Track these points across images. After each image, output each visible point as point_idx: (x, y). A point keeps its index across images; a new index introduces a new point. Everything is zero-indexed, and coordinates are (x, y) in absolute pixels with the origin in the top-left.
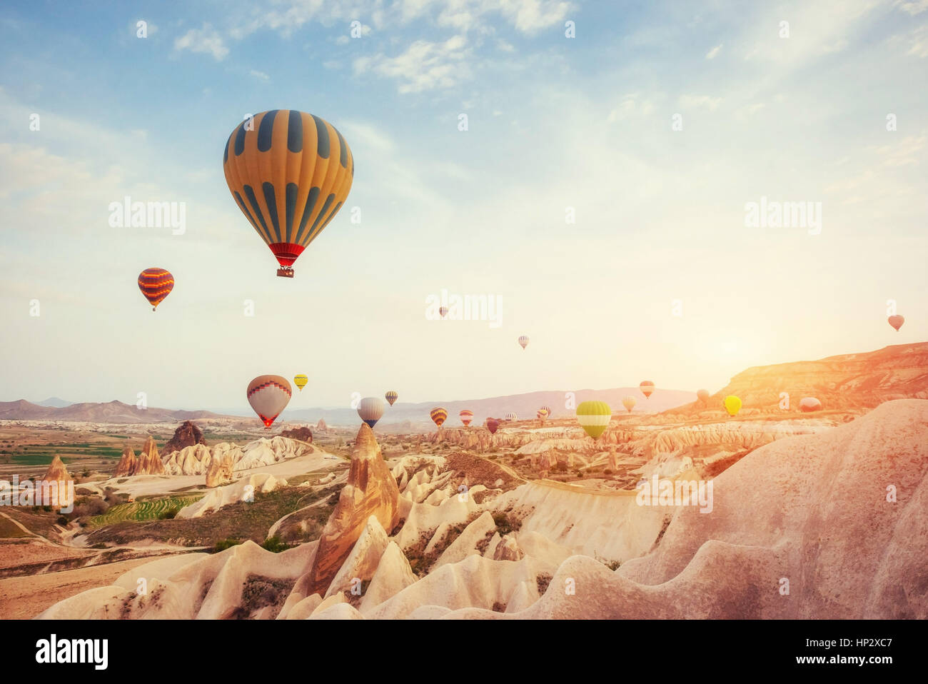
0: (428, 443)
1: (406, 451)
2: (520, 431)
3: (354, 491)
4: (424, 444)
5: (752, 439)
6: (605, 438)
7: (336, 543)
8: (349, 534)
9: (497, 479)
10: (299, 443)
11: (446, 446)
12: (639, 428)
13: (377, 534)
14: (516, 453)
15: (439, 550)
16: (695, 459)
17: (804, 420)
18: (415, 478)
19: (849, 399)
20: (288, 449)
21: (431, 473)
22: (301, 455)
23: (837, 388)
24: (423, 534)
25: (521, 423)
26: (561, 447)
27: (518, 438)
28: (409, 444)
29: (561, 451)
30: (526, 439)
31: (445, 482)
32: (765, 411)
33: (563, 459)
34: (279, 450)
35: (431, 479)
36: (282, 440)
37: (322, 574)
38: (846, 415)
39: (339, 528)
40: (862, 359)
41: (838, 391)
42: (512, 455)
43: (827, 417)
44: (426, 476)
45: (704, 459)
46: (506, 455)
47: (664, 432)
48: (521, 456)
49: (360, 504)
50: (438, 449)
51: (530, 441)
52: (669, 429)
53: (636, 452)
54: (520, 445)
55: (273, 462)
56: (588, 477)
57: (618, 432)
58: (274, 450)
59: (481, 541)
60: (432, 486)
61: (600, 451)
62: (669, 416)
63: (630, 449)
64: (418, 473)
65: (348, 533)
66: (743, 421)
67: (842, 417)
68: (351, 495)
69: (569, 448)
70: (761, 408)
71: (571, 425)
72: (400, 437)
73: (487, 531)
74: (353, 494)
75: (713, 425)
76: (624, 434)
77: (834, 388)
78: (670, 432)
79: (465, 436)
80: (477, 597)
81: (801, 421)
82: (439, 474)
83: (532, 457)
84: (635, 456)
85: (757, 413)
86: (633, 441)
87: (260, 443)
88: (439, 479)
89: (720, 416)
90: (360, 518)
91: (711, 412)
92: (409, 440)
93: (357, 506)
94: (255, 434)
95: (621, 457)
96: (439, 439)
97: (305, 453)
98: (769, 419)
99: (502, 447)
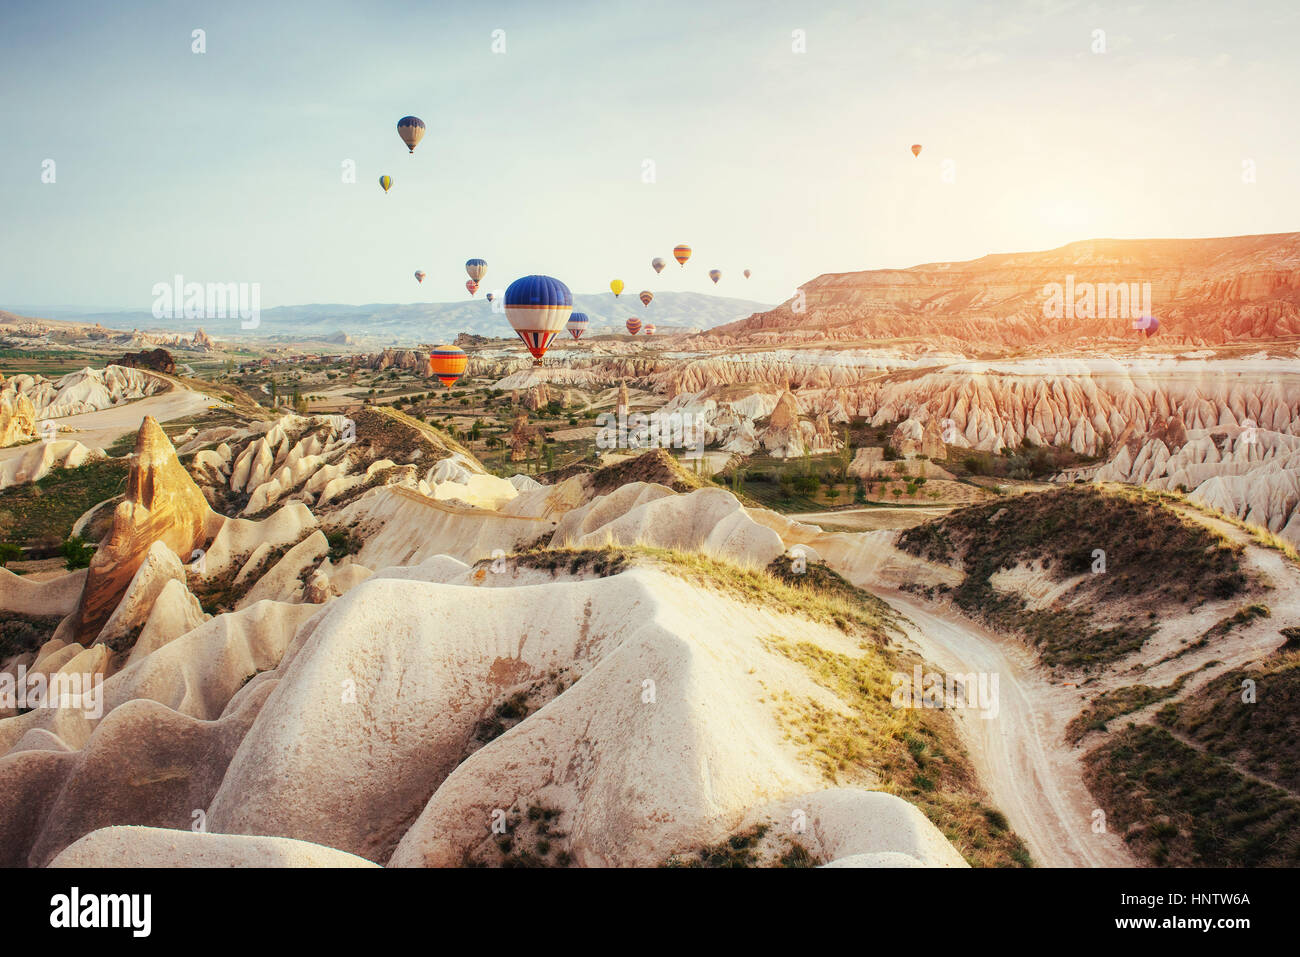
0: (367, 371)
1: (331, 382)
2: (505, 355)
3: (134, 509)
4: (361, 371)
5: (805, 373)
6: (619, 368)
7: (110, 576)
8: (129, 564)
9: (414, 449)
10: (149, 376)
11: (393, 376)
12: (667, 355)
13: (163, 565)
14: (492, 388)
15: (253, 579)
16: (720, 403)
17: (870, 350)
18: (299, 446)
19: (931, 321)
20: (132, 385)
21: (323, 440)
22: (154, 394)
23: (922, 307)
24: (237, 558)
25: (507, 343)
26: (557, 380)
27: (501, 366)
28: (339, 371)
29: (557, 386)
30: (511, 367)
31: (341, 453)
32: (830, 334)
33: (557, 398)
34: (117, 386)
35: (323, 448)
36: (121, 370)
37: (92, 614)
38: (919, 344)
39: (113, 556)
40: (959, 270)
41: (922, 311)
42: (486, 391)
43: (896, 347)
44: (316, 444)
45: (731, 404)
46: (478, 391)
47: (696, 362)
48: (499, 393)
49: (144, 525)
50: (382, 379)
51: (518, 369)
52: (703, 358)
53: (657, 389)
54: (504, 374)
55: (108, 404)
56: (584, 425)
57: (638, 360)
58: (107, 385)
59: (307, 568)
60: (321, 459)
61: (611, 386)
62: (711, 337)
63: (650, 384)
64: (305, 439)
65: (127, 562)
66: (798, 349)
67: (914, 346)
68: (130, 515)
69: (568, 382)
70: (826, 331)
71: (579, 348)
72: (325, 360)
73: (316, 554)
74: (133, 511)
75: (759, 353)
76: (645, 363)
77: (918, 305)
78: (703, 362)
79: (423, 361)
80: (260, 649)
81: (866, 352)
82: (336, 440)
83: (514, 394)
84: (654, 395)
85: (820, 338)
86: (656, 373)
87: (83, 375)
88: (333, 449)
89: (775, 339)
90: (145, 542)
91: (766, 334)
92: (339, 365)
93: (139, 528)
94: (90, 351)
95: (636, 395)
96: (384, 365)
97: (159, 391)
98: (829, 348)
99: (475, 377)
